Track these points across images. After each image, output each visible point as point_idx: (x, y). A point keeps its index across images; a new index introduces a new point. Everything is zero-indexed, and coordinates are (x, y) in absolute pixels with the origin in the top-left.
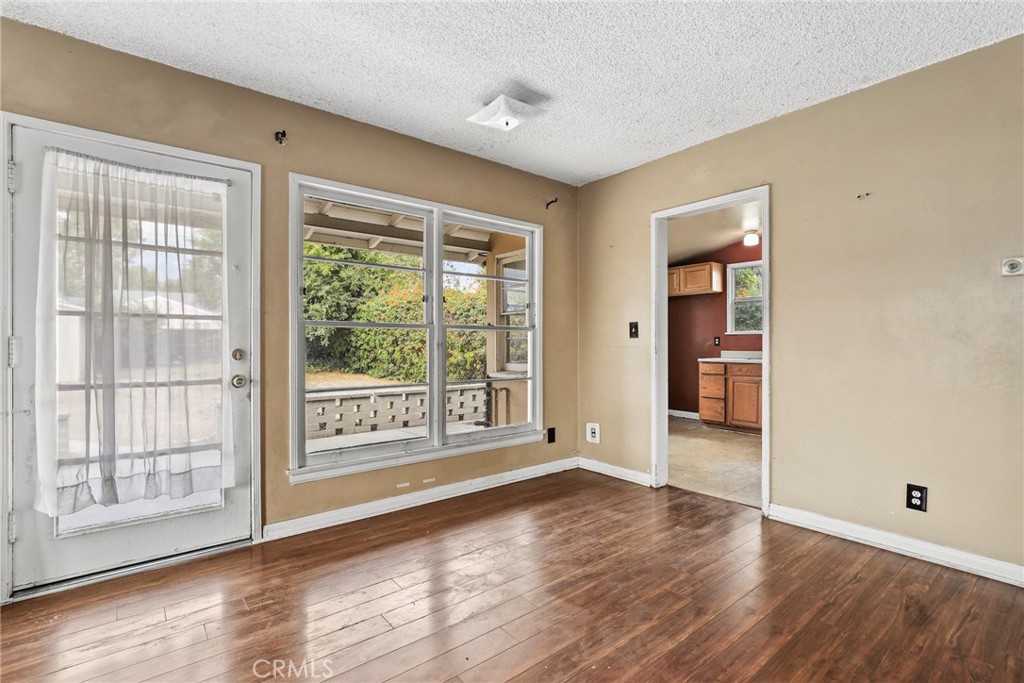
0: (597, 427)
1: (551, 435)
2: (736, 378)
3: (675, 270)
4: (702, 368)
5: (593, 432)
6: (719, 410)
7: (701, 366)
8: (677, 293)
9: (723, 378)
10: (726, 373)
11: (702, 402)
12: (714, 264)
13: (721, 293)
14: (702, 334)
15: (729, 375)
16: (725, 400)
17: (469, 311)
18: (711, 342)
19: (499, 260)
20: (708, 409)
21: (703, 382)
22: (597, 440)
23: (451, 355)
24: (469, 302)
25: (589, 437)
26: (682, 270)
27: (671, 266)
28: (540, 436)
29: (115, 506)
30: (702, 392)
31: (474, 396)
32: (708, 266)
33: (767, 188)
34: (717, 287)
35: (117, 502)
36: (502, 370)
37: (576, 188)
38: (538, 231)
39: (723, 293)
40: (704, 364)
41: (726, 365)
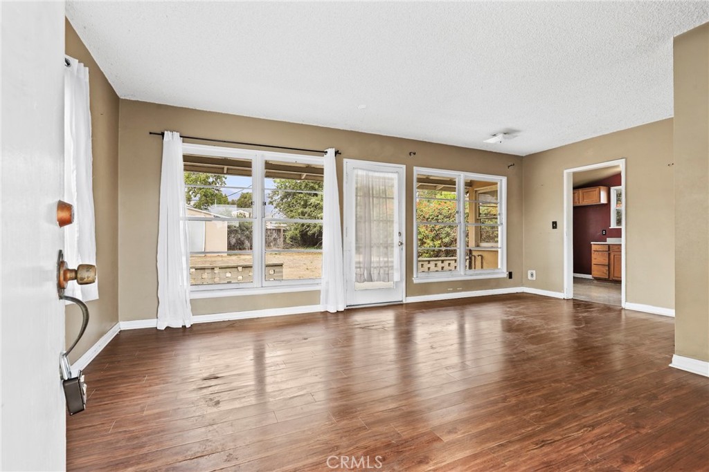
0: (534, 272)
1: (510, 275)
2: (616, 253)
3: (576, 191)
4: (594, 248)
5: (531, 274)
6: (605, 271)
7: (593, 246)
8: (577, 204)
9: (607, 253)
10: (609, 250)
11: (594, 267)
12: (602, 187)
13: (606, 204)
14: (594, 227)
15: (611, 251)
16: (609, 265)
17: (438, 216)
18: (600, 233)
19: (476, 191)
20: (597, 271)
21: (594, 256)
22: (534, 278)
23: (425, 243)
24: (437, 211)
25: (529, 277)
26: (580, 191)
27: (575, 188)
28: (505, 275)
29: (371, 283)
30: (594, 262)
31: (449, 264)
32: (598, 189)
33: (624, 160)
34: (603, 200)
35: (372, 281)
36: (478, 246)
37: (522, 157)
38: (504, 179)
39: (608, 205)
40: (595, 246)
41: (609, 245)
